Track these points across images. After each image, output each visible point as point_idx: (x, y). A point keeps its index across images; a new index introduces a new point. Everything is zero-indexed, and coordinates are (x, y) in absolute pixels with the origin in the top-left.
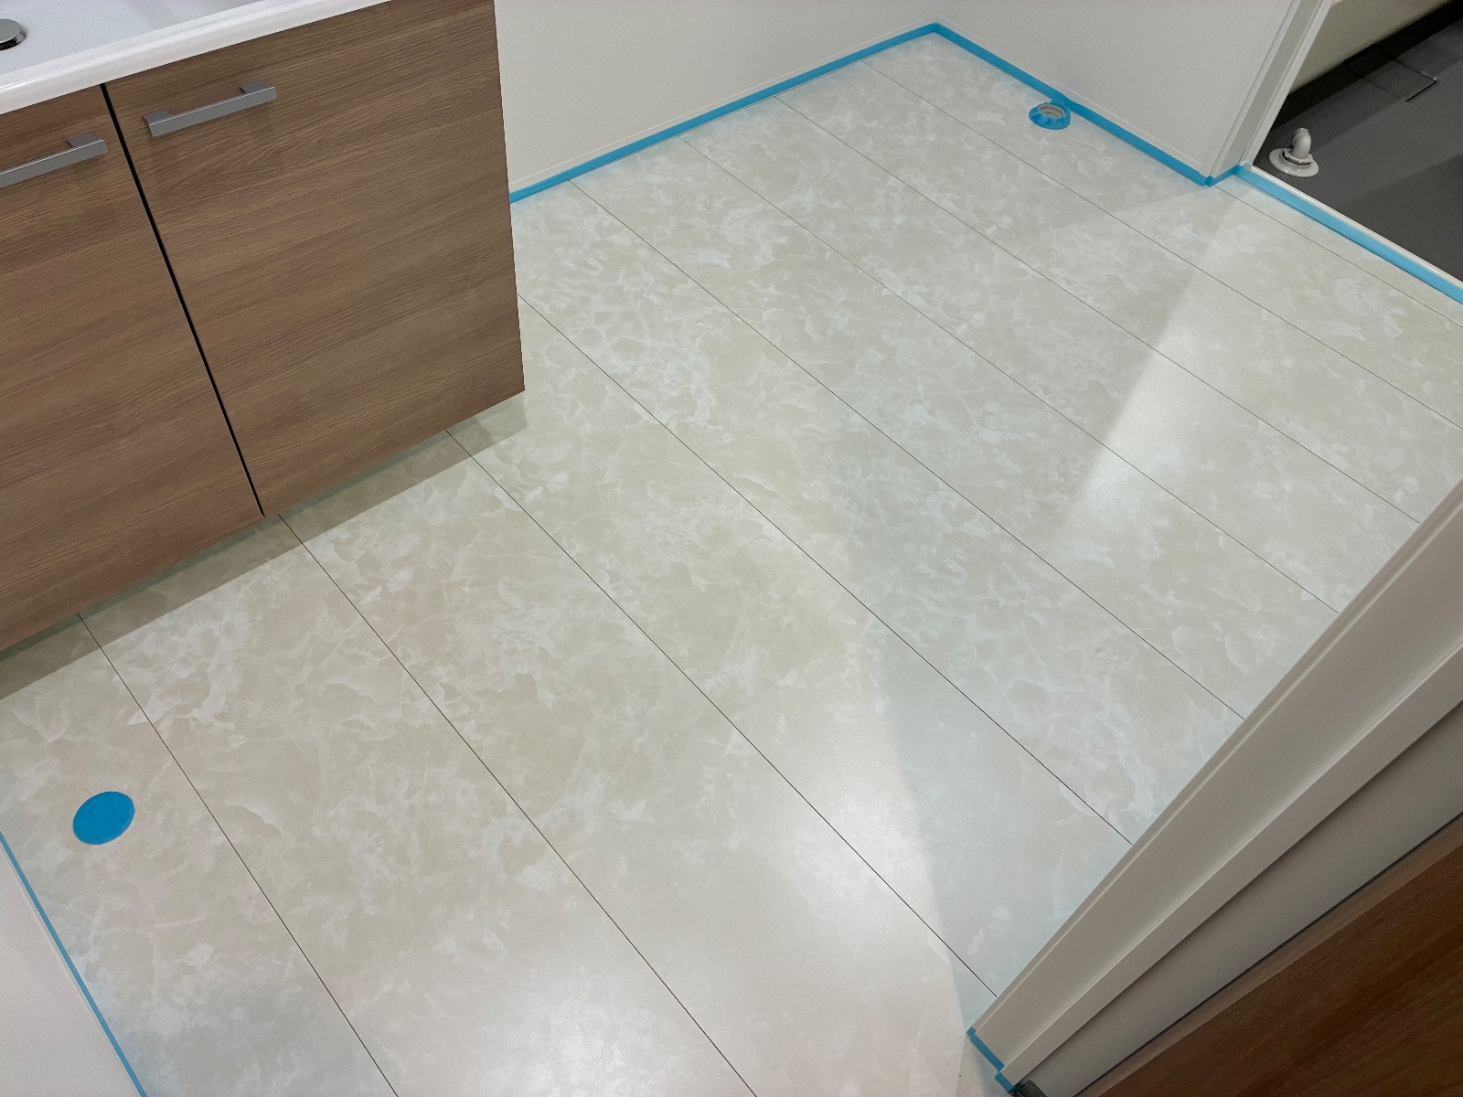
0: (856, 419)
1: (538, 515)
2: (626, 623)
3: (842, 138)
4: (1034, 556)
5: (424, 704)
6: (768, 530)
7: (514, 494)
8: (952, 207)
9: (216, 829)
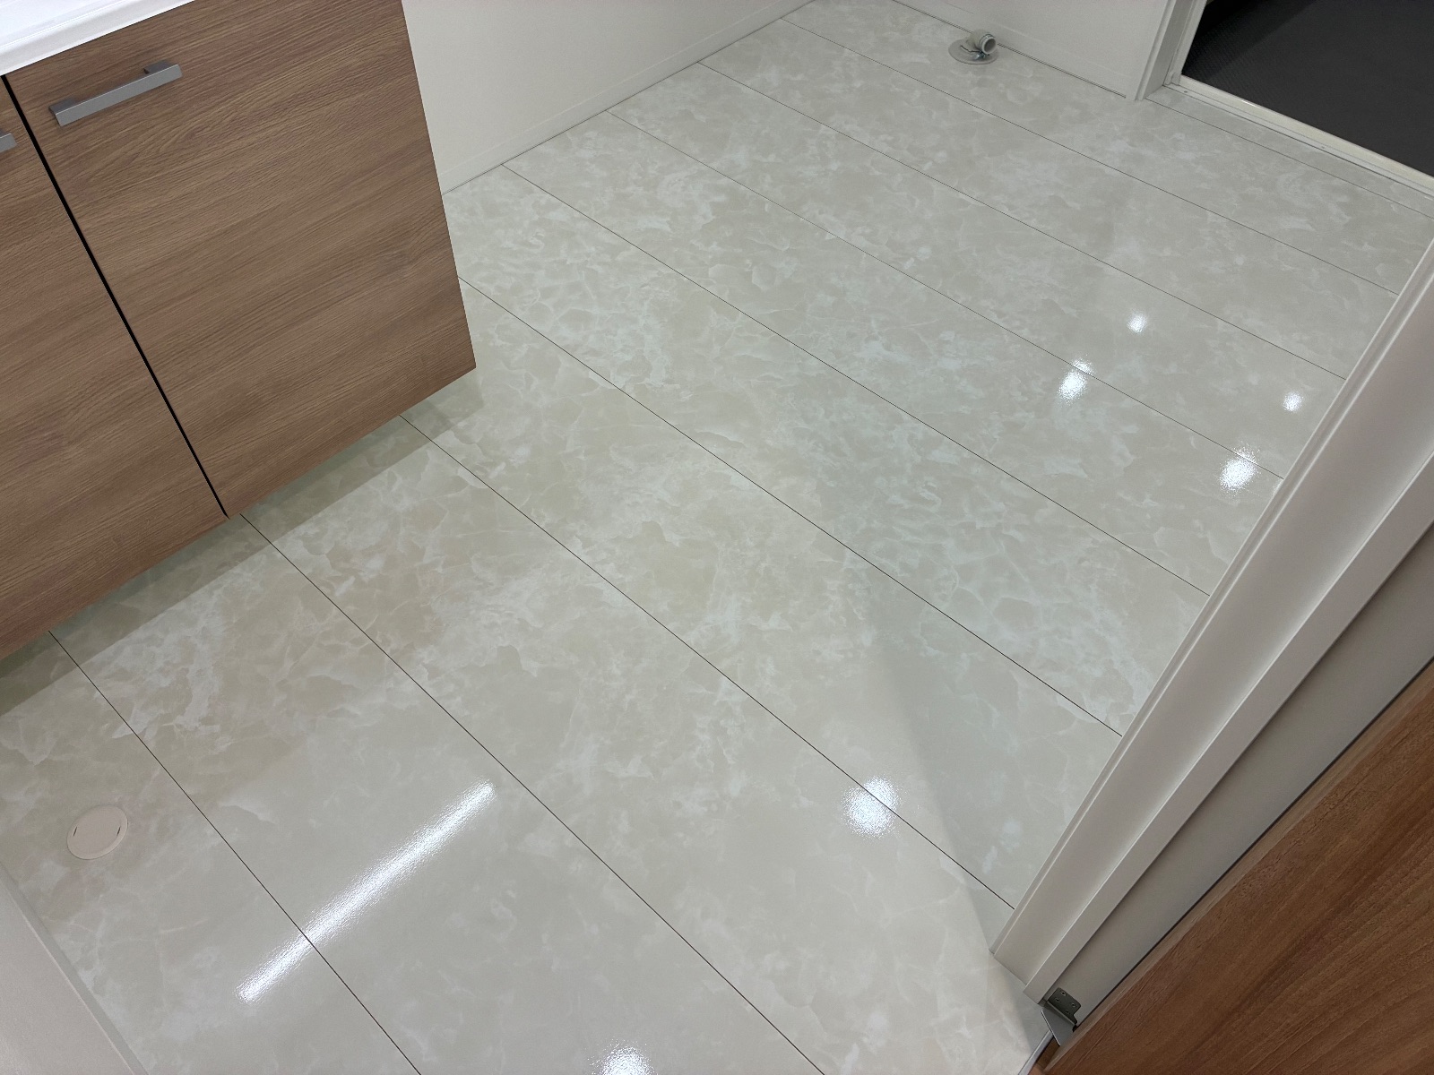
0: (814, 362)
1: (504, 490)
2: (602, 585)
3: (770, 93)
4: (1005, 476)
5: (408, 686)
6: (736, 479)
7: (477, 472)
8: (886, 149)
9: (210, 831)
